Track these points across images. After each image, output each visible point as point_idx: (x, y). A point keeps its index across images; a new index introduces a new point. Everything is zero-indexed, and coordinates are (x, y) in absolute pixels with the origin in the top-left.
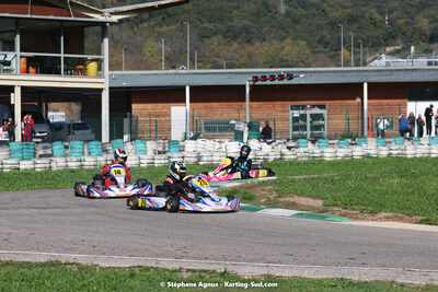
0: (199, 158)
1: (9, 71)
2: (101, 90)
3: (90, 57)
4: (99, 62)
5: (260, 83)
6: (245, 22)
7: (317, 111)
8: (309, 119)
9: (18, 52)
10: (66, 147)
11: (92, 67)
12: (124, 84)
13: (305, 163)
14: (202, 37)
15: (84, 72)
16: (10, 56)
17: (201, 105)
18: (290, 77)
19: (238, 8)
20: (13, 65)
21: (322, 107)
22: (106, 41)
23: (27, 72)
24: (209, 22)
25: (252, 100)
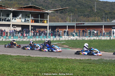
0: (60, 39)
1: (28, 22)
2: (47, 26)
3: (45, 19)
4: (47, 20)
5: (78, 25)
6: (88, 13)
7: (93, 31)
8: (92, 33)
9: (30, 18)
10: (39, 37)
11: (46, 21)
12: (55, 25)
13: (81, 40)
14: (79, 16)
15: (44, 22)
16: (29, 19)
17: (70, 29)
18: (84, 24)
19: (86, 10)
20: (29, 21)
21: (94, 30)
22: (48, 16)
23: (32, 22)
24: (80, 13)
25: (76, 28)
